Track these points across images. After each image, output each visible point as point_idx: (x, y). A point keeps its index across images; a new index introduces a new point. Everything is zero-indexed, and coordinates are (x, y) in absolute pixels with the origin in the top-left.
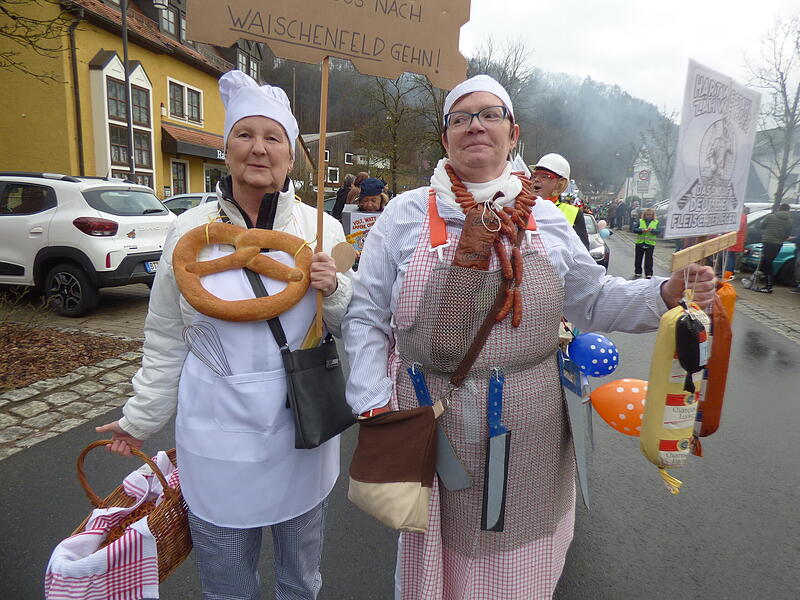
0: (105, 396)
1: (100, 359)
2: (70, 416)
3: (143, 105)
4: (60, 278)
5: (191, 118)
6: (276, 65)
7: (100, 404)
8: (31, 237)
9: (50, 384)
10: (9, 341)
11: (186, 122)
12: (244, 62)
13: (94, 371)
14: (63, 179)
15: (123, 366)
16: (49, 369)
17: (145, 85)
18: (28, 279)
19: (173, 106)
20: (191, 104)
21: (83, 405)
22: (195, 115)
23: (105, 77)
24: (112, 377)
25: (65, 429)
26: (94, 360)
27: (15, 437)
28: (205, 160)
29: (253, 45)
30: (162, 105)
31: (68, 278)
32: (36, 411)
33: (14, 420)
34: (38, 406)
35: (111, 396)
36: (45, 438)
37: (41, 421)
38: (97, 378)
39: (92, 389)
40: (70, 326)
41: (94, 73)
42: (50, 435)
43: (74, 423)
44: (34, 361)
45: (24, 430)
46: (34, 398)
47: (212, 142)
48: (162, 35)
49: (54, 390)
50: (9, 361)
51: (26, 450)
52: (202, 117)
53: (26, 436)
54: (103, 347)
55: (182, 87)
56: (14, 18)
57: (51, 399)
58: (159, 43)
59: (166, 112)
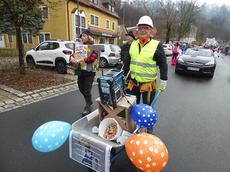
0: (65, 91)
1: (65, 83)
2: (57, 94)
3: (84, 22)
4: (60, 65)
5: (96, 25)
6: (121, 8)
7: (64, 92)
8: (54, 55)
9: (54, 87)
10: (48, 78)
11: (94, 26)
12: (110, 8)
13: (63, 85)
14: (61, 41)
15: (70, 85)
16: (55, 84)
17: (84, 16)
18: (54, 65)
19: (91, 22)
20: (96, 21)
21: (60, 92)
22: (97, 24)
23: (75, 15)
24: (67, 87)
25: (55, 96)
26: (64, 83)
27: (46, 96)
28: (99, 36)
29: (113, 3)
30: (89, 21)
31: (61, 65)
32: (51, 92)
33: (47, 93)
34: (52, 91)
35: (66, 91)
36: (51, 97)
37: (51, 94)
38: (64, 87)
39: (62, 89)
40: (61, 76)
41: (73, 14)
42: (52, 97)
43: (58, 95)
44: (52, 82)
45: (48, 95)
46: (51, 89)
47: (101, 31)
48: (89, 2)
49: (55, 88)
50: (48, 82)
51: (47, 99)
52: (99, 24)
53: (48, 96)
54: (66, 80)
55: (94, 16)
56: (50, 2)
57: (54, 90)
58: (88, 5)
59: (89, 23)
